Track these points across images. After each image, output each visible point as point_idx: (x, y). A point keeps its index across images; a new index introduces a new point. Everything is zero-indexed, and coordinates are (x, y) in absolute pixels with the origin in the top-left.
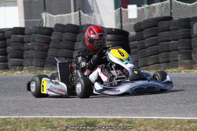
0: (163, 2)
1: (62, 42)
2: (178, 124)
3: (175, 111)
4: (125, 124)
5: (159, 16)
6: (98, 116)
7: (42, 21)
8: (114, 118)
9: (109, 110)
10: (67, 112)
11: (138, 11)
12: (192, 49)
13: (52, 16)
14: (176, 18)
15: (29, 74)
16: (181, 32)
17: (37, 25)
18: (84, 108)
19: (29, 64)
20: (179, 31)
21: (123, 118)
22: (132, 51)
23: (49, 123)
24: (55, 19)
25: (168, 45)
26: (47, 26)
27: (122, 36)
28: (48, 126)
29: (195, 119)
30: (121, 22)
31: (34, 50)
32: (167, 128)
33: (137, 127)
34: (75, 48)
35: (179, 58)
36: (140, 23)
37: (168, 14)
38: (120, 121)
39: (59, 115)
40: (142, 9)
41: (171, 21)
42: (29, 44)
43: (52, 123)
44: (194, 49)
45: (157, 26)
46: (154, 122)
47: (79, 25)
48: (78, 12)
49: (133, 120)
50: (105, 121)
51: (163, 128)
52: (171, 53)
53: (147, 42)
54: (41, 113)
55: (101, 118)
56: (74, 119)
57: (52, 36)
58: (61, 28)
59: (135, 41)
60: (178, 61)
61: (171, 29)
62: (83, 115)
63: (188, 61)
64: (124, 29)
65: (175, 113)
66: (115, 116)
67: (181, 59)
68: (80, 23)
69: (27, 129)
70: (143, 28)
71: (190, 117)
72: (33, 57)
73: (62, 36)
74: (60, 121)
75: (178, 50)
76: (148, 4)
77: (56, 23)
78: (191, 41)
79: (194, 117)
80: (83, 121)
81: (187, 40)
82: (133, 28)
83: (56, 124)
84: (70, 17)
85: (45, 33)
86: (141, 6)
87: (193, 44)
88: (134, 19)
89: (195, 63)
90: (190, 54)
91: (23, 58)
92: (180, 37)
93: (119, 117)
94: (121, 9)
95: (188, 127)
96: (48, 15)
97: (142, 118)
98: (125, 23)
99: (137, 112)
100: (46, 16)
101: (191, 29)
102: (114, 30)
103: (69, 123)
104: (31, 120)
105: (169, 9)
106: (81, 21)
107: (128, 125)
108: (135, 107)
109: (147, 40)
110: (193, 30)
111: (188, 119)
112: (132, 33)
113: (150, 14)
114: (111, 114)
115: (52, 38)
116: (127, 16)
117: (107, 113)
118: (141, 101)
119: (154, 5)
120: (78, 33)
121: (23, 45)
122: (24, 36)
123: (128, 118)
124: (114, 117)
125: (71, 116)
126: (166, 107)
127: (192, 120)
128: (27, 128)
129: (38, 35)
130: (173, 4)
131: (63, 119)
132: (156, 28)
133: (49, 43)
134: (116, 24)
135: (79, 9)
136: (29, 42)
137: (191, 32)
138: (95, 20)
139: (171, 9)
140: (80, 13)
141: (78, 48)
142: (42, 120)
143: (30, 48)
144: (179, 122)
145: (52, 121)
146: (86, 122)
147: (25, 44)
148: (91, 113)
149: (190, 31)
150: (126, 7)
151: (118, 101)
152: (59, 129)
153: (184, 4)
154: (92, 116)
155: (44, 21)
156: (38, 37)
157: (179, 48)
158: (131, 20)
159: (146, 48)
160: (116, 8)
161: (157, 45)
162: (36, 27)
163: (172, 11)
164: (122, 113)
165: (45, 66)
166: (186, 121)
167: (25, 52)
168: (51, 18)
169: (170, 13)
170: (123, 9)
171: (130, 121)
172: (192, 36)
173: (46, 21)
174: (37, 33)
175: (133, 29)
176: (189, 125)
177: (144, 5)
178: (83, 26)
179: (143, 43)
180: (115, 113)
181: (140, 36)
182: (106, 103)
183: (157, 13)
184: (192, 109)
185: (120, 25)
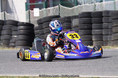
0: (55, 7)
3: (61, 72)
5: (52, 15)
8: (24, 76)
9: (22, 71)
11: (40, 12)
14: (62, 16)
16: (65, 25)
18: (7, 70)
21: (30, 76)
22: (36, 36)
27: (30, 27)
30: (30, 18)
34: (2, 34)
36: (41, 19)
37: (58, 14)
40: (42, 11)
41: (59, 18)
47: (4, 20)
48: (4, 12)
49: (36, 77)
55: (16, 76)
59: (38, 30)
62: (6, 74)
64: (31, 23)
68: (5, 19)
70: (43, 22)
76: (46, 8)
82: (36, 22)
86: (41, 9)
88: (37, 17)
93: (27, 75)
94: (29, 11)
98: (32, 19)
99: (39, 72)
101: (71, 23)
102: (25, 23)
105: (58, 11)
106: (6, 18)
108: (37, 70)
109: (45, 30)
110: (72, 24)
112: (36, 25)
113: (47, 14)
114: (23, 74)
116: (33, 15)
117: (20, 73)
118: (41, 66)
119: (49, 8)
120: (3, 25)
124: (24, 75)
126: (56, 69)
130: (60, 8)
134: (27, 20)
135: (4, 11)
137: (71, 25)
138: (14, 17)
139: (59, 11)
140: (5, 13)
148: (10, 73)
149: (70, 24)
150: (33, 10)
151: (27, 66)
153: (67, 8)
154: (11, 75)
158: (35, 17)
159: (44, 34)
160: (27, 10)
163: (60, 12)
164: (29, 73)
169: (58, 13)
170: (30, 11)
172: (72, 27)
177: (43, 8)
178: (6, 21)
179: (43, 31)
180: (25, 73)
181: (41, 27)
182: (20, 67)
183: (51, 13)
184: (71, 70)
185: (29, 20)
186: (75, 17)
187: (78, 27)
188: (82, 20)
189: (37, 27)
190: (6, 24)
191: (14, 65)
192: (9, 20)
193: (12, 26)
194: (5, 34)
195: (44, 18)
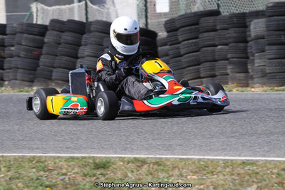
1: (60, 46)
2: (228, 166)
3: (223, 147)
4: (151, 165)
5: (202, 9)
6: (111, 154)
7: (31, 15)
8: (135, 158)
9: (129, 146)
10: (67, 148)
12: (248, 58)
13: (46, 7)
14: (225, 12)
15: (12, 93)
16: (232, 33)
17: (25, 21)
18: (93, 142)
19: (11, 77)
20: (229, 31)
21: (148, 158)
23: (41, 164)
24: (51, 12)
25: (214, 51)
26: (39, 23)
27: (147, 39)
28: (40, 168)
29: (252, 160)
30: (146, 17)
31: (19, 56)
32: (212, 172)
33: (168, 170)
34: (79, 55)
35: (229, 71)
36: (174, 19)
37: (215, 7)
38: (144, 162)
39: (56, 153)
41: (218, 17)
42: (13, 48)
43: (46, 163)
44: (251, 58)
45: (197, 24)
46: (194, 163)
47: (84, 21)
48: (84, 2)
49: (163, 160)
50: (122, 161)
51: (205, 172)
52: (217, 64)
53: (183, 47)
54: (29, 148)
55: (116, 158)
56: (78, 158)
57: (46, 37)
58: (58, 25)
59: (166, 45)
60: (228, 75)
61: (218, 28)
62: (91, 152)
63: (242, 75)
64: (151, 28)
65: (224, 151)
66: (137, 154)
67: (232, 72)
68: (87, 18)
69: (9, 173)
70: (178, 26)
71: (245, 156)
72: (18, 68)
73: (60, 37)
74: (57, 161)
75: (227, 59)
77: (52, 18)
78: (247, 47)
79: (251, 156)
80: (91, 161)
81: (242, 45)
82: (163, 26)
83: (51, 165)
84: (72, 10)
85: (35, 33)
87: (249, 51)
88: (165, 14)
89: (252, 78)
90: (246, 64)
91: (4, 69)
92: (231, 40)
93: (143, 156)
95: (242, 171)
96: (40, 6)
97: (176, 158)
98: (151, 19)
99: (169, 149)
100: (37, 8)
101: (248, 29)
103: (70, 164)
104: (16, 159)
106: (89, 16)
107: (156, 167)
108: (165, 142)
109: (184, 45)
110: (250, 31)
111: (242, 160)
112: (162, 34)
113: (188, 6)
114: (132, 151)
115: (46, 40)
116: (155, 10)
117: (125, 150)
118: (175, 133)
120: (83, 33)
121: (4, 50)
122: (5, 37)
123: (156, 158)
124: (135, 156)
125: (74, 153)
126: (211, 142)
127: (248, 160)
128: (9, 171)
129: (25, 35)
131: (62, 157)
132: (197, 26)
133: (41, 48)
134: (139, 21)
136: (13, 46)
137: (248, 33)
138: (108, 14)
140: (86, 3)
141: (83, 55)
142: (31, 160)
143: (14, 53)
144: (229, 164)
145: (45, 161)
146: (95, 163)
147: (6, 49)
148: (102, 149)
149: (245, 32)
151: (141, 132)
152: (55, 172)
154: (104, 153)
155: (35, 15)
156: (25, 39)
157: (229, 56)
158: (160, 15)
159: (181, 56)
161: (198, 51)
162: (22, 24)
163: (219, 2)
164: (147, 149)
165: (36, 80)
166: (239, 162)
167: (6, 60)
168: (44, 11)
169: (216, 5)
171: (158, 163)
172: (249, 39)
173: (37, 16)
174: (23, 33)
175: (164, 29)
176: (243, 168)
178: (91, 22)
179: (178, 48)
180: (137, 150)
181: (173, 39)
182: (124, 135)
183: (198, 5)
184: (249, 144)
185: (145, 22)
186: (257, 14)
187: (264, 38)
188: (275, 21)
189: (163, 39)
190: (90, 32)
191: (111, 131)
192: (98, 22)
193: (105, 37)
194: (88, 56)
195: (181, 16)
